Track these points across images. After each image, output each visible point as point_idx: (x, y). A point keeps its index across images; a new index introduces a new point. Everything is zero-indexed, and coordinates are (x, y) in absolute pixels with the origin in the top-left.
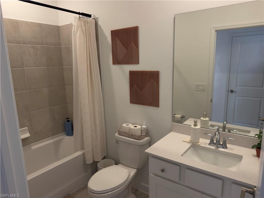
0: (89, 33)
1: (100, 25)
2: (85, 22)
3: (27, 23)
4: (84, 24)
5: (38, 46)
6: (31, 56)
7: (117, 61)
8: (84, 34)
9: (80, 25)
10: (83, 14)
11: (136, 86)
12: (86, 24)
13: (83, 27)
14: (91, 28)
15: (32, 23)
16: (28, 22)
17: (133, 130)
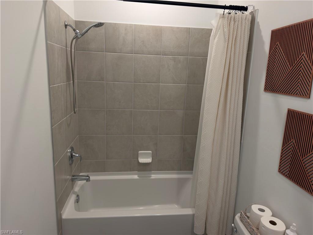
0: (234, 37)
1: (258, 23)
2: (230, 20)
3: (172, 29)
4: (229, 22)
5: (181, 57)
6: (170, 70)
7: (271, 87)
8: (225, 38)
9: (222, 25)
10: (231, 8)
11: (294, 142)
12: (232, 22)
13: (225, 29)
14: (240, 27)
15: (178, 28)
16: (174, 27)
17: (263, 228)
